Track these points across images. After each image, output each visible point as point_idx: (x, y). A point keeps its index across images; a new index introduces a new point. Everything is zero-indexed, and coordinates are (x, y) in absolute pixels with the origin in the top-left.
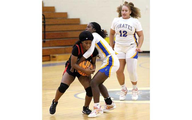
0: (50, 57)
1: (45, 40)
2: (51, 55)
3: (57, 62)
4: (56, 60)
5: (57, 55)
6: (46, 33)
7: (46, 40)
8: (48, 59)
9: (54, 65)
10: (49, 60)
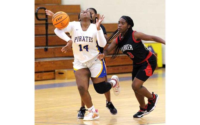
0: (55, 73)
1: (47, 47)
2: (56, 71)
3: (66, 81)
4: (64, 78)
5: (65, 71)
6: (49, 36)
7: (49, 48)
8: (52, 77)
9: (61, 85)
10: (54, 79)
